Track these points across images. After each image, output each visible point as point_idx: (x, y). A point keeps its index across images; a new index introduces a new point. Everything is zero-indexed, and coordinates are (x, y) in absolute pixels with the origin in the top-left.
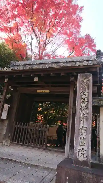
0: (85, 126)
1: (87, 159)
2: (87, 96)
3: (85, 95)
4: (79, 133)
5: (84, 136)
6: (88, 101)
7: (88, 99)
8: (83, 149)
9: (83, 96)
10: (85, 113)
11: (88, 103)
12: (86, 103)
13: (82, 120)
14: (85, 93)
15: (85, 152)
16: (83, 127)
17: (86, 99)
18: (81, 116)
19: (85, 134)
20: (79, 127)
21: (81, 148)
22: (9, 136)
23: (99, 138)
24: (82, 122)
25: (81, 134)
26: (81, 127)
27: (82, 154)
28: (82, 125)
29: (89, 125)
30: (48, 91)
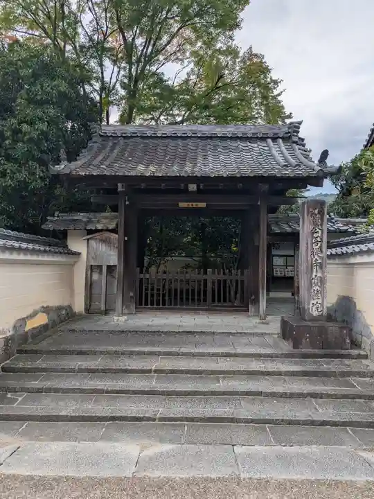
0: (318, 276)
1: (322, 314)
2: (320, 235)
3: (318, 232)
4: (311, 284)
5: (317, 287)
6: (321, 241)
7: (321, 239)
8: (317, 302)
9: (315, 235)
10: (318, 259)
11: (322, 245)
12: (319, 243)
13: (315, 267)
14: (318, 230)
15: (319, 306)
16: (316, 276)
17: (319, 239)
18: (314, 262)
19: (319, 285)
20: (311, 276)
21: (315, 302)
22: (132, 297)
24: (315, 270)
25: (314, 285)
26: (314, 277)
27: (317, 308)
28: (314, 274)
29: (323, 273)
30: (203, 205)
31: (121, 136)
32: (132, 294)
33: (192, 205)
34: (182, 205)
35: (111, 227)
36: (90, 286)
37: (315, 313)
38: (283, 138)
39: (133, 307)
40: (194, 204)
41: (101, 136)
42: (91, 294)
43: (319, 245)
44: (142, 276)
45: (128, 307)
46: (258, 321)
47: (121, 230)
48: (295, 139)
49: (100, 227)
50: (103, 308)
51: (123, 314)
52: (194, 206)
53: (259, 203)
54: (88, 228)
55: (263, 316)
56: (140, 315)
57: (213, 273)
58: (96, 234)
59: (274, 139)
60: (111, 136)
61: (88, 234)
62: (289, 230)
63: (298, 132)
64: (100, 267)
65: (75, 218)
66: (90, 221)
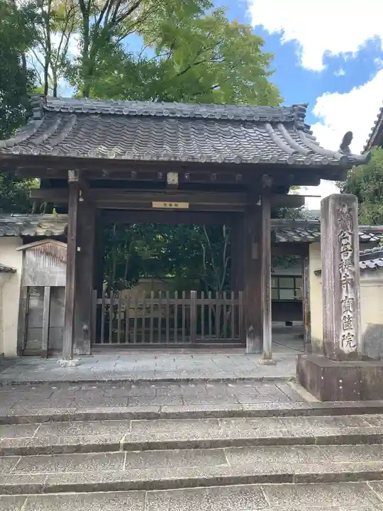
0: (349, 297)
1: (356, 350)
2: (350, 241)
3: (347, 238)
4: (340, 309)
5: (349, 313)
6: (352, 250)
7: (352, 247)
8: (349, 334)
9: (344, 242)
10: (348, 274)
11: (353, 254)
12: (350, 253)
13: (345, 285)
14: (347, 235)
15: (352, 339)
16: (346, 297)
17: (349, 247)
18: (343, 279)
19: (351, 309)
20: (340, 297)
21: (346, 333)
22: (86, 331)
23: (309, 308)
24: (344, 289)
25: (344, 310)
26: (344, 298)
27: (349, 342)
28: (344, 294)
29: (356, 294)
30: (184, 205)
31: (74, 113)
32: (85, 327)
33: (171, 205)
34: (157, 205)
35: (57, 233)
36: (26, 316)
37: (346, 349)
38: (285, 123)
39: (87, 345)
40: (173, 204)
41: (45, 111)
42: (27, 328)
43: (349, 255)
44: (100, 301)
45: (80, 345)
46: (261, 361)
47: (72, 237)
48: (300, 125)
49: (41, 232)
50: (44, 348)
51: (73, 356)
52: (173, 207)
53: (259, 204)
54: (25, 233)
55: (268, 354)
56: (96, 356)
57: (199, 296)
58: (37, 243)
59: (274, 124)
60: (60, 112)
61: (25, 243)
62: (297, 239)
63: (303, 117)
64: (40, 290)
65: (7, 220)
66: (27, 225)
